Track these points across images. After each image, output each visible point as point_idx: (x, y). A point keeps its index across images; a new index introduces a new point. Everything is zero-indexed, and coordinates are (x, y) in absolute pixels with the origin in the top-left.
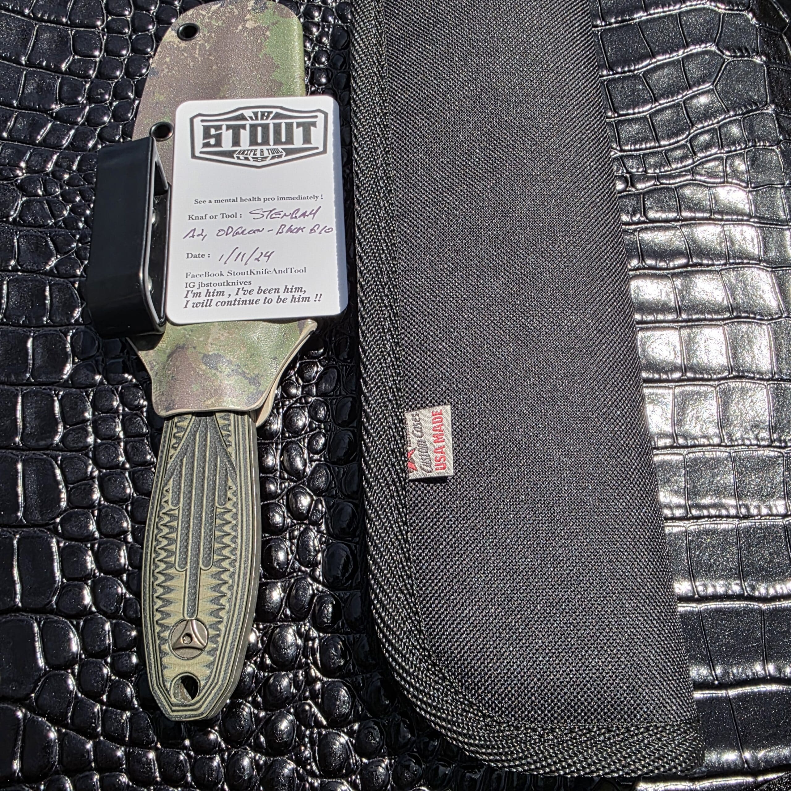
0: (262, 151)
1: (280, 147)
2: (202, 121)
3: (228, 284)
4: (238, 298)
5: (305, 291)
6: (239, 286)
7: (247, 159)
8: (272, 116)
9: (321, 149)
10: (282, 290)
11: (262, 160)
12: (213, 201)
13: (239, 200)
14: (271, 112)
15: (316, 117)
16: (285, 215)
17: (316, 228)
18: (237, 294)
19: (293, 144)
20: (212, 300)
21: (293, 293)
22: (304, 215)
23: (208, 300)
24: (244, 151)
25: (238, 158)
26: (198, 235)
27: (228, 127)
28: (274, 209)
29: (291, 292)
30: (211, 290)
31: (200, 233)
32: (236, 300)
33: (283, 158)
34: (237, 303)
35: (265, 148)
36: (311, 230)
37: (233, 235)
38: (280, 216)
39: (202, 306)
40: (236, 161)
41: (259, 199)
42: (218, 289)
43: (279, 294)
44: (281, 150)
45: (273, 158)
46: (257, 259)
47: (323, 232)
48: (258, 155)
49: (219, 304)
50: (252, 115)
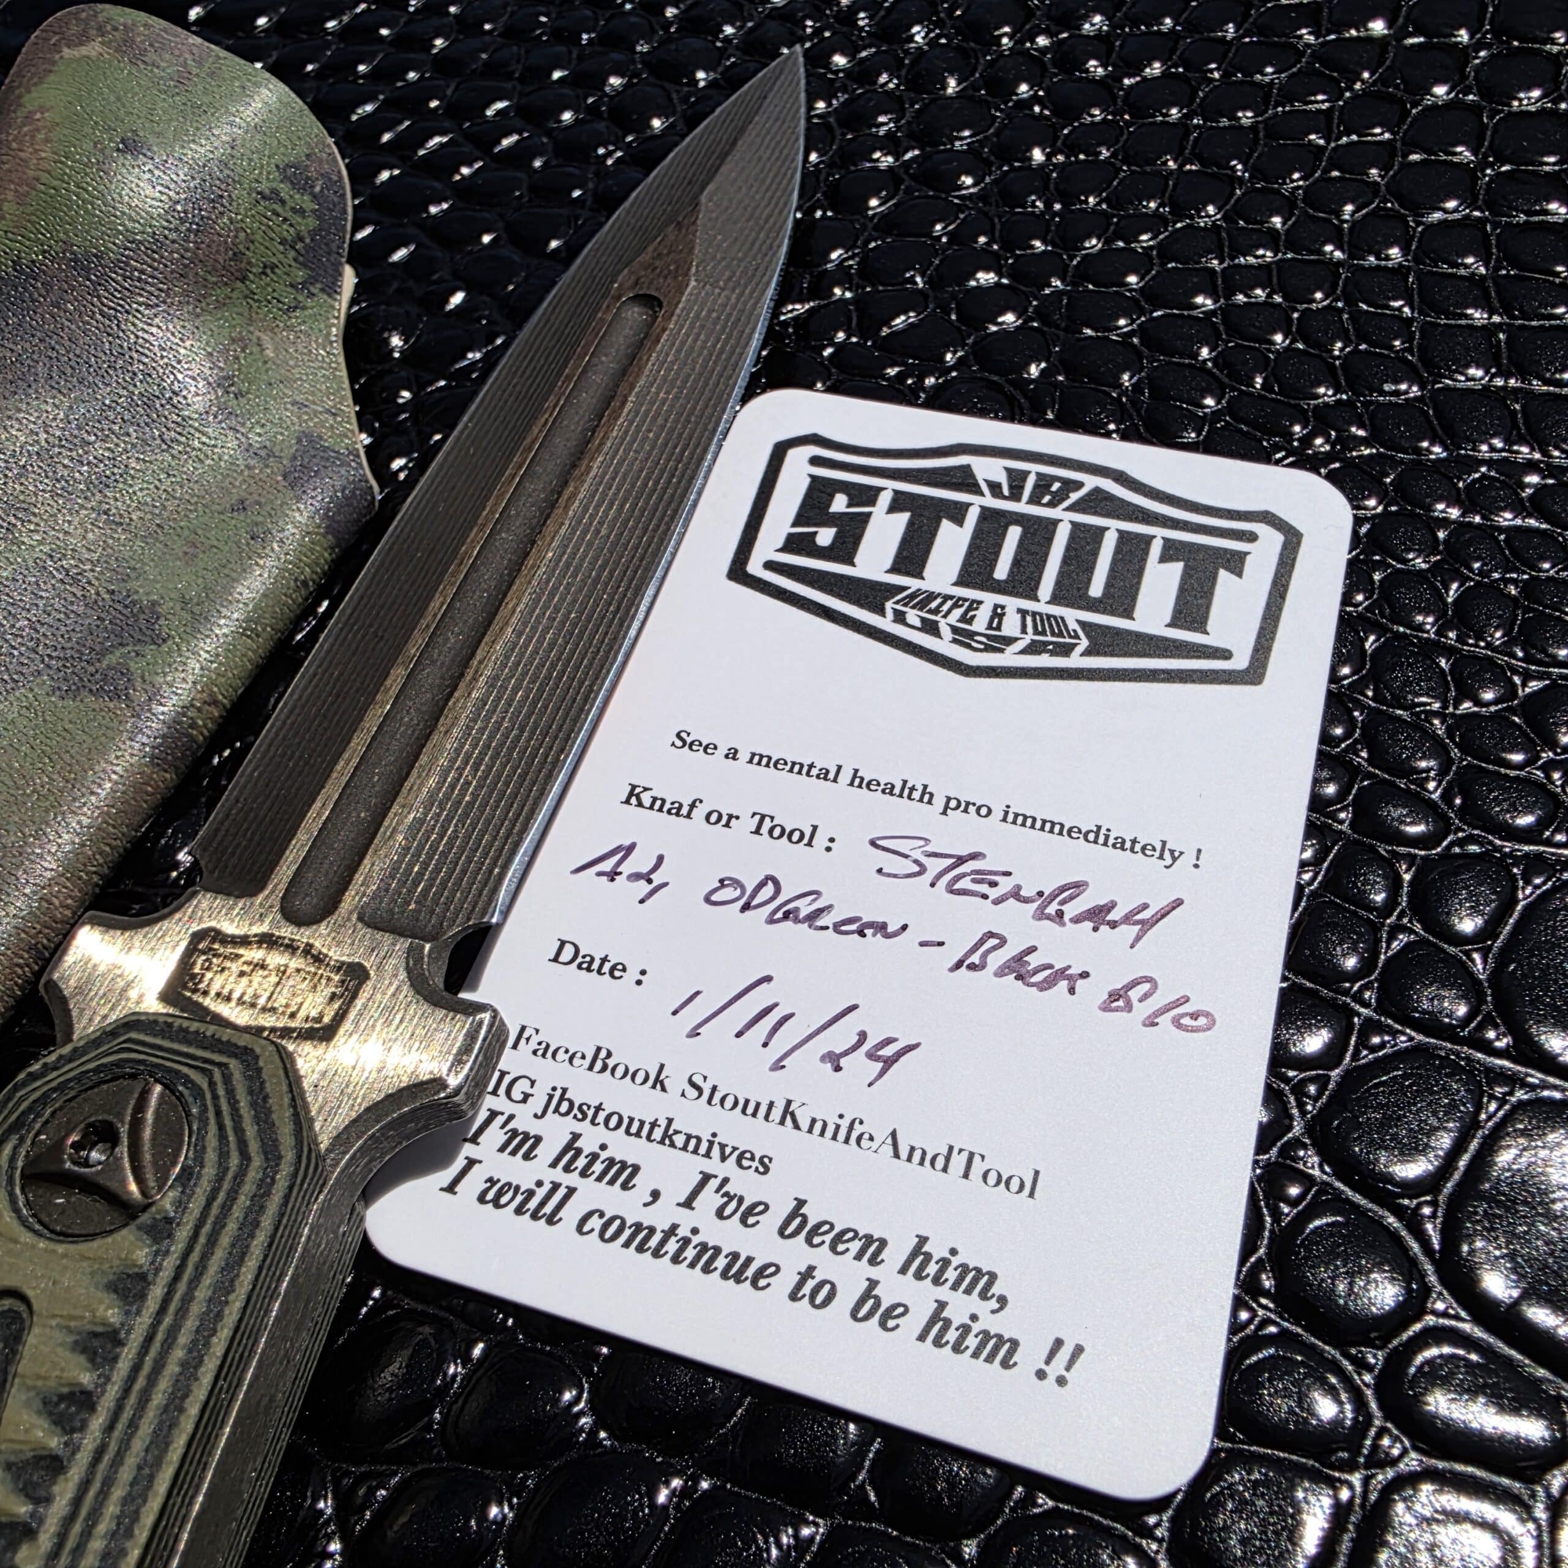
0: (998, 614)
1: (1072, 616)
2: (815, 461)
3: (667, 1139)
4: (686, 1220)
5: (1003, 1301)
6: (713, 1165)
7: (930, 628)
8: (1074, 496)
9: (1240, 661)
10: (895, 1255)
11: (988, 649)
12: (743, 756)
13: (845, 776)
14: (1079, 485)
15: (1252, 537)
16: (1015, 893)
17: (1134, 994)
18: (688, 1204)
19: (1128, 614)
20: (571, 1191)
21: (943, 1293)
22: (1098, 916)
23: (556, 1186)
24: (932, 596)
25: (900, 618)
26: (636, 877)
27: (899, 503)
28: (974, 856)
29: (937, 1281)
30: (587, 1144)
31: (645, 870)
32: (673, 1230)
33: (1075, 661)
34: (672, 1246)
35: (1012, 604)
36: (1115, 996)
37: (771, 921)
38: (994, 893)
39: (519, 1211)
40: (885, 623)
41: (927, 796)
42: (622, 1147)
43: (874, 1272)
44: (1073, 625)
45: (1033, 649)
46: (835, 1061)
47: (1165, 1020)
48: (980, 624)
49: (595, 1223)
50: (1002, 478)
